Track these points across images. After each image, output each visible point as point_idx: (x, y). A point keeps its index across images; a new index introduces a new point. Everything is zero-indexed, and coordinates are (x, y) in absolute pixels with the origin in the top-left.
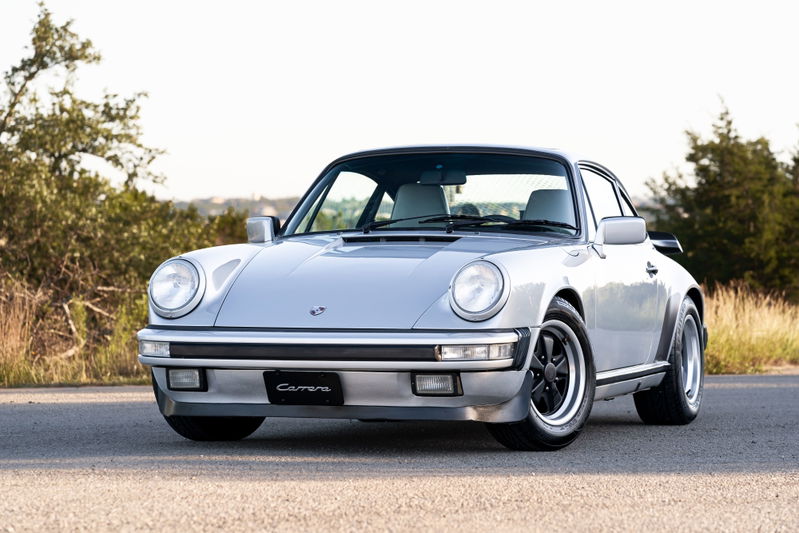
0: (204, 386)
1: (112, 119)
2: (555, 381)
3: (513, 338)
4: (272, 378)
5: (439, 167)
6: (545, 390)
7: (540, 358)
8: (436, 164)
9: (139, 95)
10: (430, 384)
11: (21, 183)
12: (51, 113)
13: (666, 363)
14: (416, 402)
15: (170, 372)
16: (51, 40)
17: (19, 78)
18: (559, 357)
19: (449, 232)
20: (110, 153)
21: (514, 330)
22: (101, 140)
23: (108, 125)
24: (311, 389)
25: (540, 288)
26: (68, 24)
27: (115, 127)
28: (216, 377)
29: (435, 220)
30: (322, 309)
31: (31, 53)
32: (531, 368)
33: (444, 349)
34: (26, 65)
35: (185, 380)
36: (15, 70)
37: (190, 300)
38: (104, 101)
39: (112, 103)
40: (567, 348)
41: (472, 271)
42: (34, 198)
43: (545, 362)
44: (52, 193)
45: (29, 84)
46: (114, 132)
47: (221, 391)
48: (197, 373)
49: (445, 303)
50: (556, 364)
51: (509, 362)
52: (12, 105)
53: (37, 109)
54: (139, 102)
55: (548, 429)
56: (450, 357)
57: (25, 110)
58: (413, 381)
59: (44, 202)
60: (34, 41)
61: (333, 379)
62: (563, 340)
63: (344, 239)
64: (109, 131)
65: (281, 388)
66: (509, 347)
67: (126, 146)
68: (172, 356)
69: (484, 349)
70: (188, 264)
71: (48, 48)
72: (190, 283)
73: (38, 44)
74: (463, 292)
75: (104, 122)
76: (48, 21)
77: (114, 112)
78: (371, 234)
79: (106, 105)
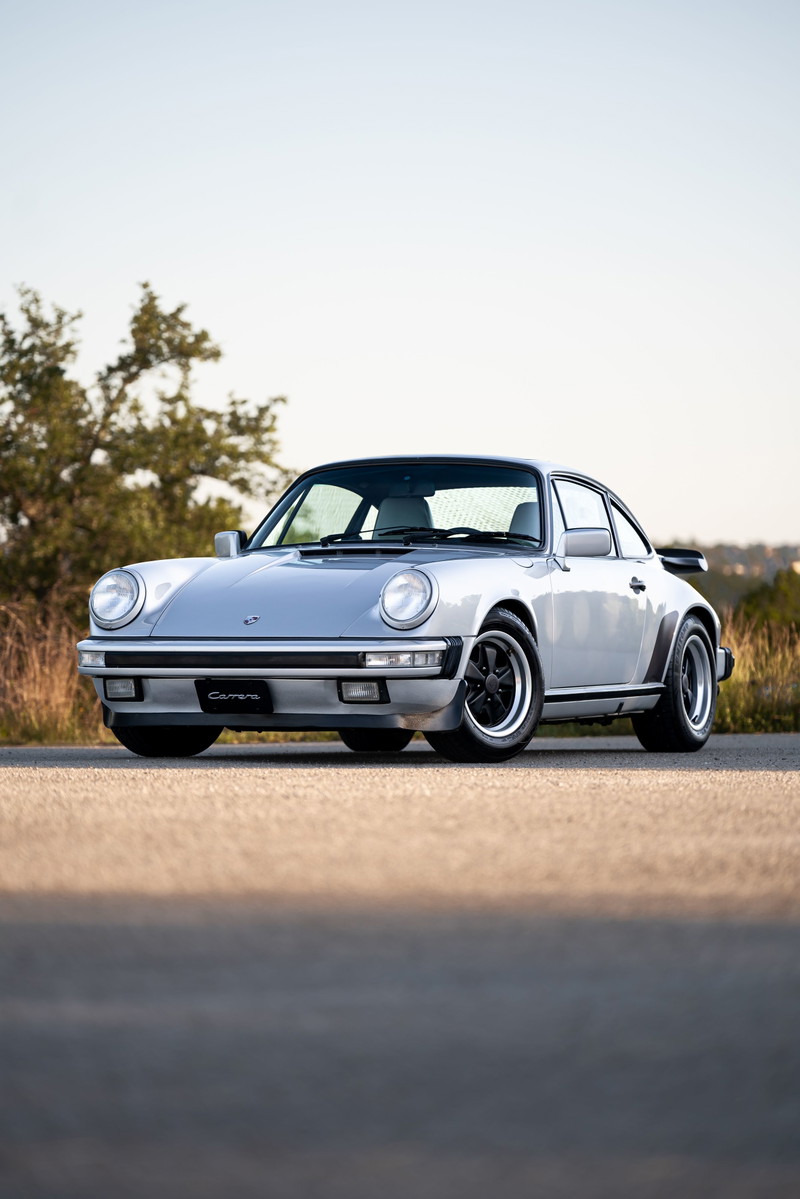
0: (140, 696)
1: (240, 431)
2: (498, 693)
3: (442, 645)
4: (203, 686)
5: (407, 478)
6: (486, 702)
7: (481, 669)
8: (405, 476)
9: (275, 400)
10: (357, 691)
11: (114, 514)
12: (157, 424)
13: (661, 685)
14: (343, 710)
15: (108, 682)
16: (155, 332)
17: (116, 381)
18: (503, 669)
19: (406, 545)
20: (235, 476)
21: (442, 639)
22: (224, 459)
23: (234, 440)
24: (241, 697)
25: (476, 599)
26: (179, 310)
27: (244, 443)
28: (151, 685)
29: (394, 533)
30: (255, 618)
31: (129, 348)
32: (466, 677)
33: (368, 657)
34: (123, 364)
35: (122, 690)
36: (111, 370)
37: (129, 611)
38: (230, 409)
39: (241, 410)
40: (512, 659)
41: (401, 580)
42: (132, 532)
43: (486, 673)
44: (156, 526)
45: (130, 389)
46: (243, 448)
47: (156, 701)
48: (131, 682)
49: (376, 612)
50: (499, 675)
51: (437, 670)
52: (107, 414)
53: (139, 419)
54: (275, 409)
55: (488, 740)
56: (375, 664)
57: (124, 420)
58: (339, 688)
59: (144, 538)
60: (134, 333)
61: (261, 686)
62: (508, 651)
63: (301, 552)
64: (234, 447)
65: (212, 696)
66: (437, 655)
67: (258, 466)
68: (108, 664)
69: (408, 656)
70: (128, 576)
71: (152, 341)
72: (129, 594)
73: (140, 336)
74: (391, 600)
75: (230, 435)
76: (155, 307)
77: (243, 423)
78: (330, 547)
79: (233, 414)
